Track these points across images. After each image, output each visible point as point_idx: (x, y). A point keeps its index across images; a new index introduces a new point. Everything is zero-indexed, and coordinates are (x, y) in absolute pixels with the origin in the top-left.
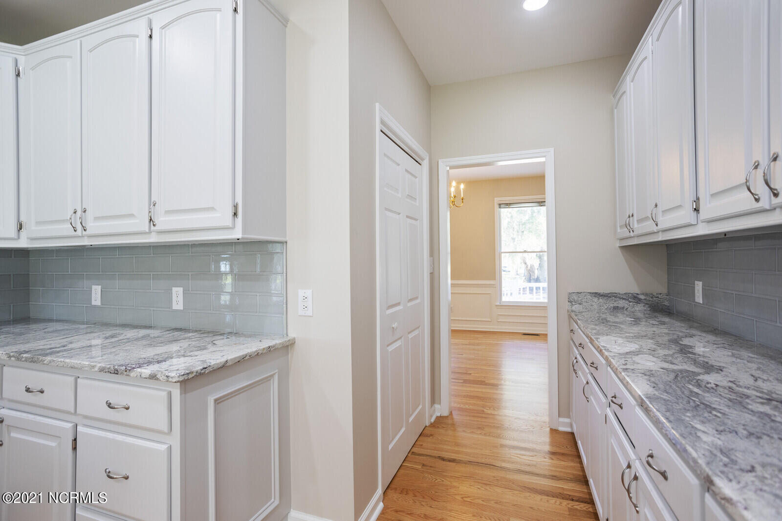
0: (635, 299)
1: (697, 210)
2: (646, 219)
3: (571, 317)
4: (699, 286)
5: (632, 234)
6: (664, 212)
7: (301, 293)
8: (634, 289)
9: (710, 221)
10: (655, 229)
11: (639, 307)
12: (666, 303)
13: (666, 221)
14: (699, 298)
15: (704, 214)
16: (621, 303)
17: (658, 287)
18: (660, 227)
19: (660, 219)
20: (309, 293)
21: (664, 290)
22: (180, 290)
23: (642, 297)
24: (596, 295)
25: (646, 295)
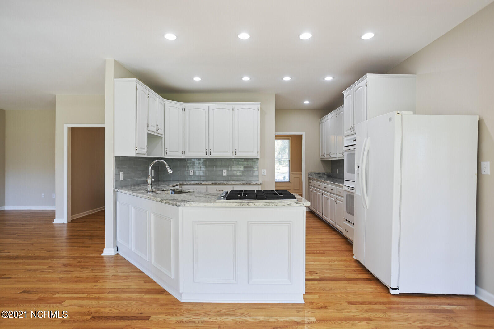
0: (324, 174)
1: (337, 155)
2: (328, 155)
3: (309, 179)
4: (338, 170)
5: (325, 157)
6: (332, 154)
7: (263, 170)
8: (324, 171)
9: (339, 157)
10: (330, 157)
11: (325, 176)
12: (331, 175)
13: (332, 156)
14: (338, 173)
15: (338, 156)
16: (321, 175)
17: (329, 171)
18: (331, 157)
19: (331, 155)
20: (265, 170)
21: (330, 171)
22: (226, 170)
23: (326, 173)
24: (315, 173)
25: (327, 173)
